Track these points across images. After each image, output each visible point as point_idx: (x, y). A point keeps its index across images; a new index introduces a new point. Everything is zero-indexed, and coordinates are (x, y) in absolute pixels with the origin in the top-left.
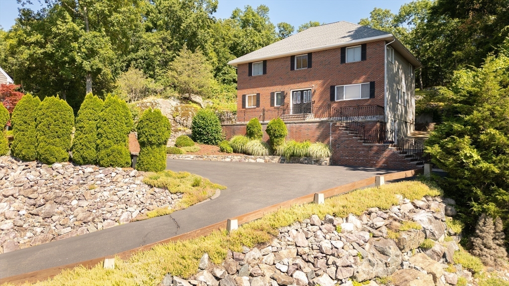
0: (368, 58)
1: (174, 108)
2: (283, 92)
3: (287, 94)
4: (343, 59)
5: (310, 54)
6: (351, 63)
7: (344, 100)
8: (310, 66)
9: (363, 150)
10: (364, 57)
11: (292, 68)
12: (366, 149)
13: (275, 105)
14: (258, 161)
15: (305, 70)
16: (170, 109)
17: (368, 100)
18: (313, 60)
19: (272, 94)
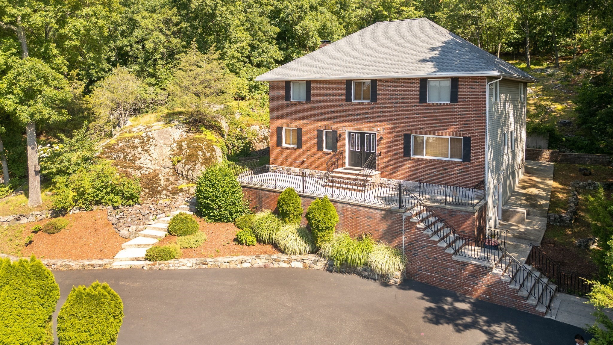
0: (460, 99)
1: (175, 144)
2: (335, 132)
3: (340, 135)
4: (423, 98)
5: (374, 82)
6: (434, 105)
7: (425, 157)
8: (374, 98)
9: (453, 267)
10: (454, 98)
11: (348, 99)
12: (457, 266)
13: (325, 150)
14: (293, 266)
15: (367, 104)
16: (169, 148)
17: (461, 163)
18: (378, 91)
19: (320, 132)
